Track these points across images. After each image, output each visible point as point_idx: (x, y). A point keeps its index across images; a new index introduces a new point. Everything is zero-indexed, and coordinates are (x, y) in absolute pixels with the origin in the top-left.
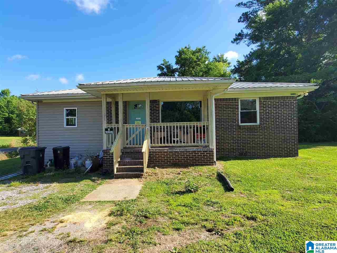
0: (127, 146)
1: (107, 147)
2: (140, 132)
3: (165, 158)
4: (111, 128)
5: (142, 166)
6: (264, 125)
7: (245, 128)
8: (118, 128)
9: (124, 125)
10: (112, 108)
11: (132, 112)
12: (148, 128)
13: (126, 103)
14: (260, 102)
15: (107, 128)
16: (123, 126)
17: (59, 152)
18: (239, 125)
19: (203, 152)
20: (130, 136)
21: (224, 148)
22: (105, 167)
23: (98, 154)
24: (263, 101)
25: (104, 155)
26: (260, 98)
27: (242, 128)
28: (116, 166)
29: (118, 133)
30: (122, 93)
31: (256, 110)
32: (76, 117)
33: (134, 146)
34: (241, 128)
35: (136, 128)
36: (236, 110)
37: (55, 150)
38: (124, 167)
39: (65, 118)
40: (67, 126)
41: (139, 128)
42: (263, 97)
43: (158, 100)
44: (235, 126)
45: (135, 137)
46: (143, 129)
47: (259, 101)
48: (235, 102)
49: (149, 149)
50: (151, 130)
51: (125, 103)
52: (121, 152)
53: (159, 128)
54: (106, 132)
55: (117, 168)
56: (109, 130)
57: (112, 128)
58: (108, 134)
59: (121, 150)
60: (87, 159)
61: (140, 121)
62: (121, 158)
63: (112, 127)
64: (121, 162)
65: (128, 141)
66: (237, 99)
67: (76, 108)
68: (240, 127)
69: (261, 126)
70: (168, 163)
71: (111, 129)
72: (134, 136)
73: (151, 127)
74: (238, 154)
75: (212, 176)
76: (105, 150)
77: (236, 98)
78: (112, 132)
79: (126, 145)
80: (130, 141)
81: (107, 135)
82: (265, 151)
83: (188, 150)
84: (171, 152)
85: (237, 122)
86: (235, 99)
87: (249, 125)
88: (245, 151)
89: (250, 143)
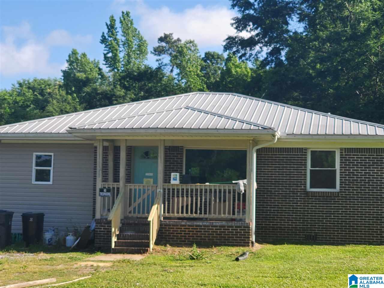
0: (130, 215)
1: (101, 215)
2: (148, 196)
3: (182, 234)
4: (108, 188)
5: (148, 241)
6: (346, 192)
7: (316, 196)
8: (118, 189)
9: (127, 184)
10: (109, 156)
11: (140, 164)
12: (160, 190)
13: (131, 149)
14: (341, 155)
15: (102, 187)
16: (125, 185)
17: (31, 220)
18: (306, 192)
19: (236, 227)
20: (135, 201)
21: (281, 227)
22: (97, 243)
23: (88, 224)
24: (346, 155)
25: (96, 226)
26: (341, 149)
27: (312, 197)
28: (114, 239)
29: (117, 195)
30: (126, 140)
31: (335, 168)
32: (51, 169)
33: (139, 216)
34: (309, 196)
35: (144, 190)
36: (302, 167)
37: (25, 217)
38: (124, 241)
39: (34, 168)
40: (36, 181)
41: (148, 190)
42: (345, 148)
43: (181, 147)
44: (300, 192)
45: (142, 203)
46: (153, 192)
47: (339, 154)
48: (301, 155)
49: (161, 221)
50: (164, 194)
51: (129, 149)
52: (121, 223)
53: (180, 191)
54: (101, 193)
55: (115, 242)
56: (105, 190)
57: (110, 188)
58: (103, 196)
59: (121, 220)
60: (69, 234)
61: (151, 178)
62: (121, 230)
63: (109, 186)
64: (121, 235)
65: (132, 208)
66: (305, 150)
67: (52, 154)
68: (307, 193)
69: (341, 195)
70: (185, 241)
71: (108, 190)
72: (140, 200)
73: (164, 189)
74: (303, 237)
75: (234, 254)
76: (98, 219)
77: (302, 148)
78: (109, 194)
79: (128, 214)
80: (135, 209)
81: (102, 198)
82: (347, 234)
83: (214, 224)
84: (192, 226)
85: (303, 186)
86: (301, 150)
87: (321, 192)
88: (314, 233)
89: (323, 221)
